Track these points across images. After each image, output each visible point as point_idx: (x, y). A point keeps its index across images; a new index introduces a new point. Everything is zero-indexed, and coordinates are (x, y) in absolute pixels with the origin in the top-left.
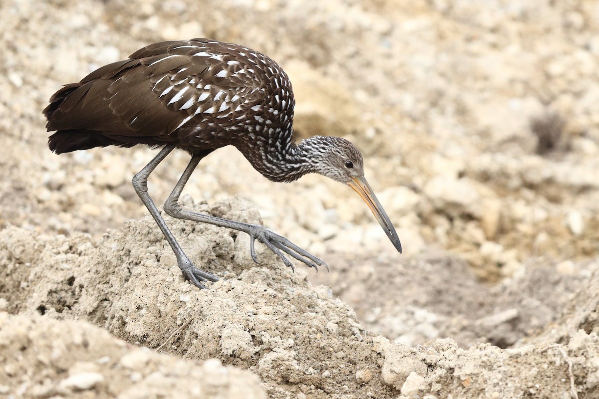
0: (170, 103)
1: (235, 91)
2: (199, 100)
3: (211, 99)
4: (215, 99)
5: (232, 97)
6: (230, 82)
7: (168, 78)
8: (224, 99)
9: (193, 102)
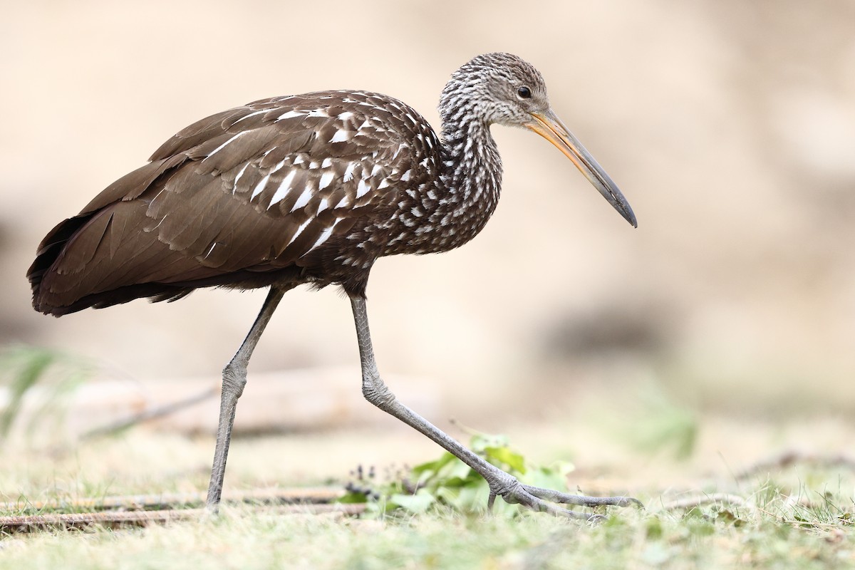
0: (271, 204)
1: (372, 159)
2: (321, 188)
3: (339, 181)
4: (346, 179)
5: (370, 169)
6: (357, 147)
7: (254, 166)
8: (360, 177)
9: (311, 193)
